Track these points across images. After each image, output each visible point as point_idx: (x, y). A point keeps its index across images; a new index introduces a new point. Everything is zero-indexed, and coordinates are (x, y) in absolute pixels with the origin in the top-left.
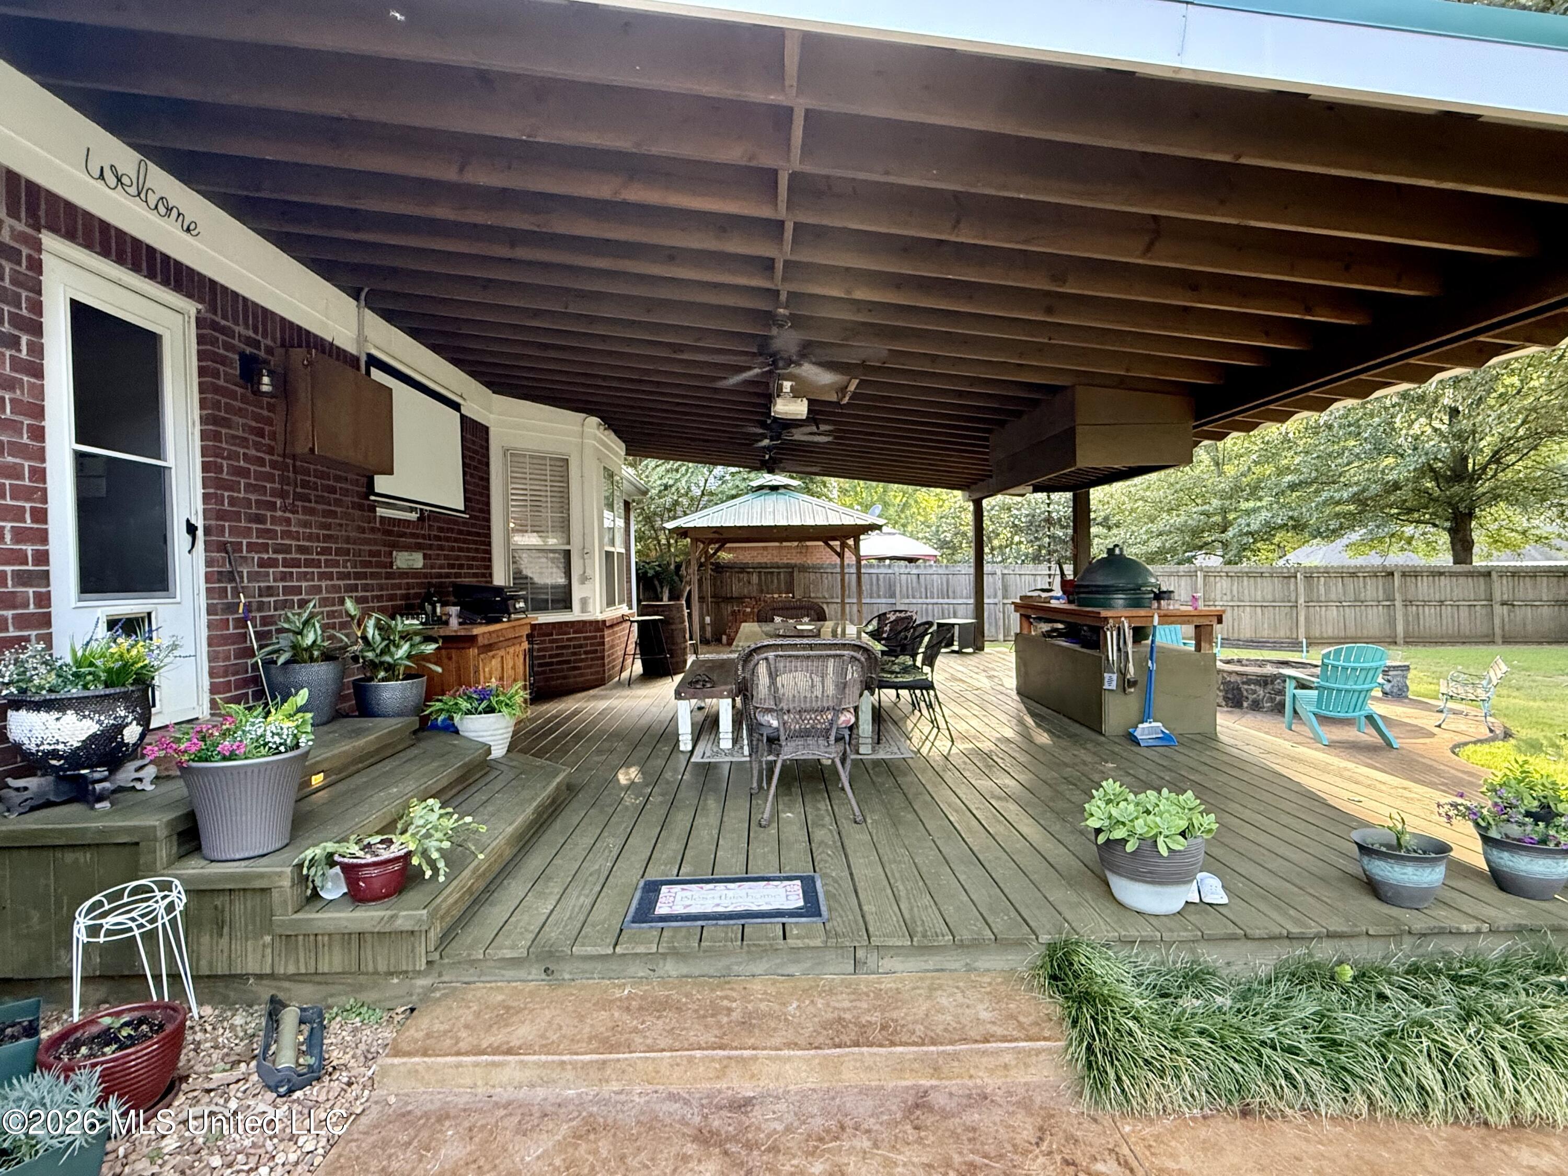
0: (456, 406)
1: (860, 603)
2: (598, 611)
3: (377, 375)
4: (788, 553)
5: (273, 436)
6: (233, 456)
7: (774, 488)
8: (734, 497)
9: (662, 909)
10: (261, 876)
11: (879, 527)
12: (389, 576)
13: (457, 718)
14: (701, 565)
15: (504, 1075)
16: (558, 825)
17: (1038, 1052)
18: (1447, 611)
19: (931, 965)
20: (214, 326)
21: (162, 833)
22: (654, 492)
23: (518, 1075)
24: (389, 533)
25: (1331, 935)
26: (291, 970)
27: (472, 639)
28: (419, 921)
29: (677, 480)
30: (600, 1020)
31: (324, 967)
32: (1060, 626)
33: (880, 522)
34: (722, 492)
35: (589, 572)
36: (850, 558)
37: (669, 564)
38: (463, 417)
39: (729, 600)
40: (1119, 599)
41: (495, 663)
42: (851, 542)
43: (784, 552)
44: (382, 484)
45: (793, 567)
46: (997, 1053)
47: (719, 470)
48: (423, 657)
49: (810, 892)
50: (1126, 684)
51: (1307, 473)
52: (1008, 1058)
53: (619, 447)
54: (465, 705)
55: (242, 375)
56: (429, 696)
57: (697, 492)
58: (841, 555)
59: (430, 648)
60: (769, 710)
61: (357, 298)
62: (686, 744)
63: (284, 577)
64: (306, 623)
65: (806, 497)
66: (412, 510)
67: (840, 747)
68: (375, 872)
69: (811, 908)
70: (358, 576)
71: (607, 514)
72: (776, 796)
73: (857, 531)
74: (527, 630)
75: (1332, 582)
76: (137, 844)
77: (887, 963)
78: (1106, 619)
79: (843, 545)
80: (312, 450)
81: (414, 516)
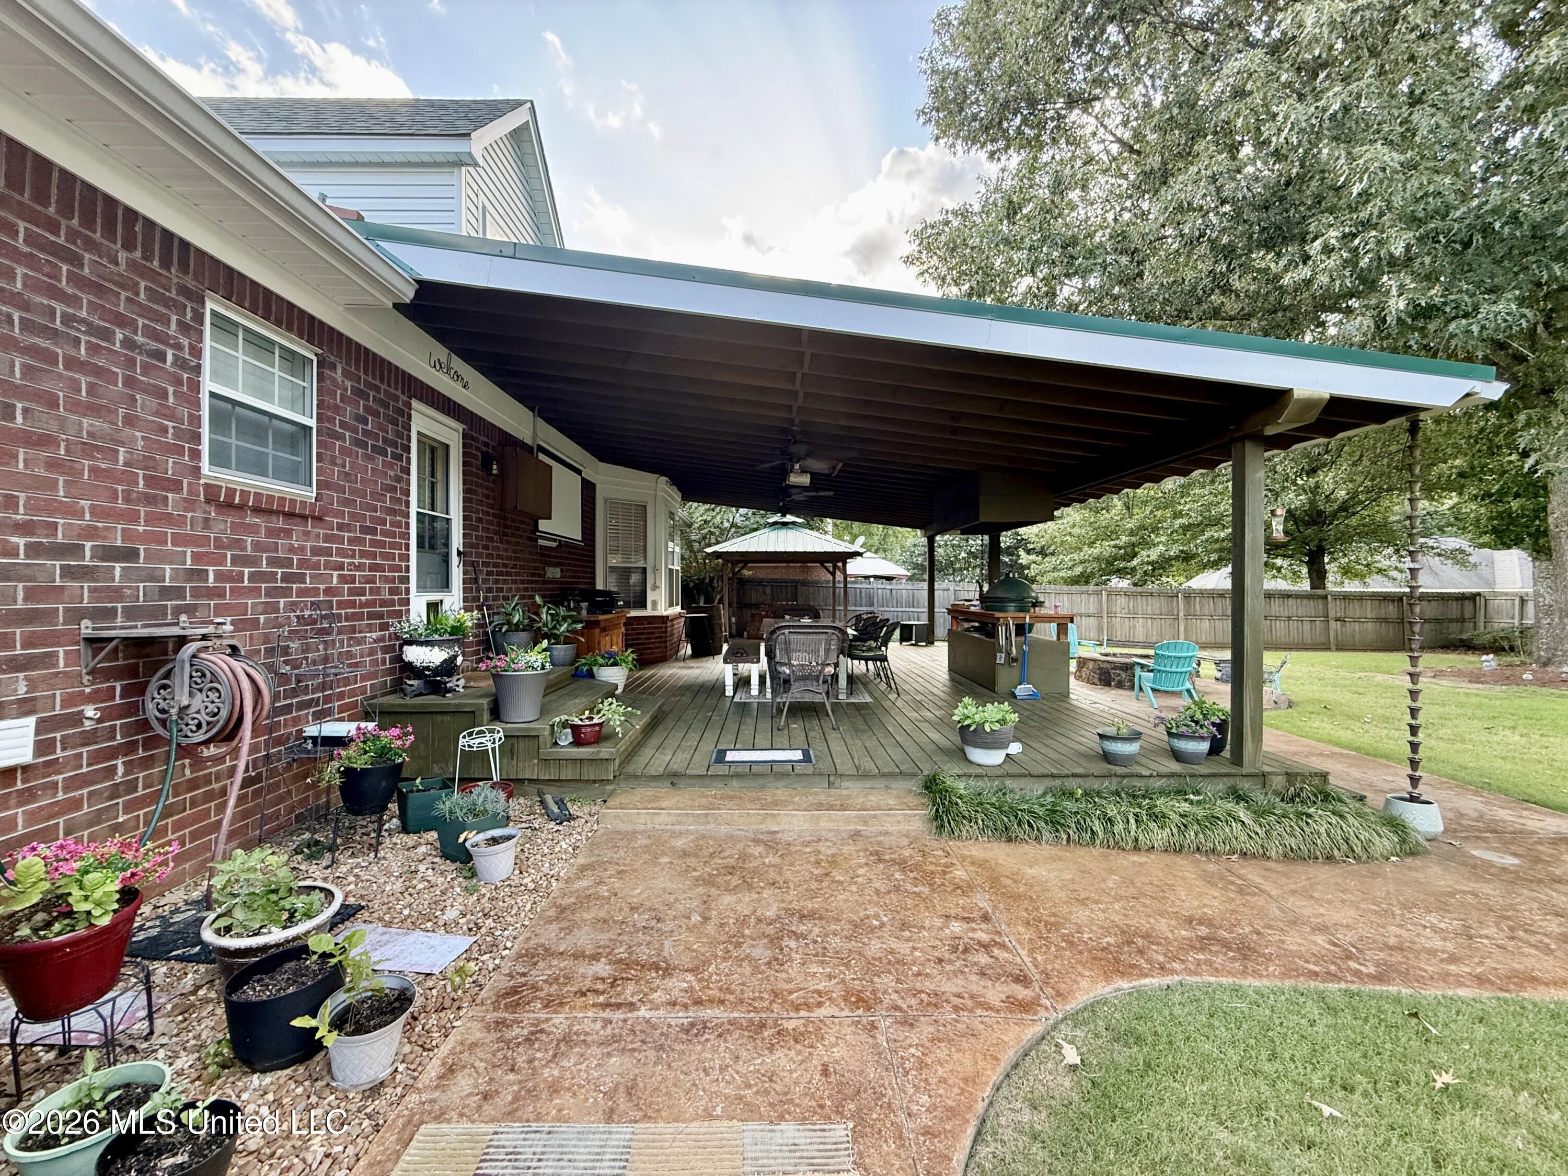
0: (578, 472)
1: (846, 609)
2: (663, 610)
3: (542, 457)
4: (794, 572)
5: (494, 499)
6: (477, 512)
7: (785, 524)
8: (755, 530)
9: (728, 758)
10: (534, 729)
11: (860, 554)
12: (544, 582)
13: (595, 669)
14: (729, 579)
15: (660, 819)
16: (661, 728)
17: (915, 815)
18: (1293, 625)
19: (868, 786)
20: (473, 438)
21: (486, 707)
22: (696, 525)
23: (667, 819)
24: (543, 555)
25: (1075, 776)
26: (547, 777)
27: (597, 623)
28: (612, 753)
29: (713, 517)
30: (703, 801)
31: (563, 777)
32: (977, 624)
33: (861, 550)
34: (747, 526)
35: (658, 583)
36: (839, 576)
37: (704, 578)
38: (583, 479)
39: (751, 606)
40: (1011, 606)
41: (608, 638)
42: (840, 564)
43: (791, 570)
44: (543, 525)
45: (797, 582)
46: (895, 815)
47: (743, 511)
48: (575, 632)
49: (806, 753)
50: (1011, 660)
51: (1195, 518)
52: (899, 818)
53: (678, 496)
54: (601, 661)
55: (482, 465)
56: (578, 655)
57: (726, 525)
58: (833, 574)
59: (579, 626)
60: (785, 664)
61: (533, 411)
62: (729, 692)
63: (497, 582)
64: (514, 609)
65: (808, 531)
66: (555, 540)
67: (826, 687)
68: (589, 730)
69: (807, 758)
70: (529, 582)
71: (671, 544)
72: (787, 717)
73: (845, 557)
74: (624, 620)
75: (1205, 601)
76: (473, 712)
77: (845, 784)
78: (998, 618)
79: (835, 567)
80: (516, 507)
81: (554, 544)
